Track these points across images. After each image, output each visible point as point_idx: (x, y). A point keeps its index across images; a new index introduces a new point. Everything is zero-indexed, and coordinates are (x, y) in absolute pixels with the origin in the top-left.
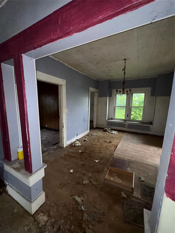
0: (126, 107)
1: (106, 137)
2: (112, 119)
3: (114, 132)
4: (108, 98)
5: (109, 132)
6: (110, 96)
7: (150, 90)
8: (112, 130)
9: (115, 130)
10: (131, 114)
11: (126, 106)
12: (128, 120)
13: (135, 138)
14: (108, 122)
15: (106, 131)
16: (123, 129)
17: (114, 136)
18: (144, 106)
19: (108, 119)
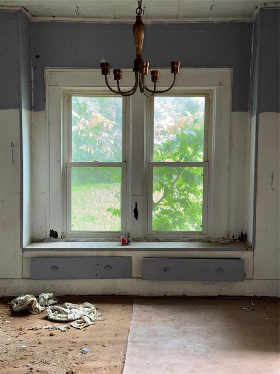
0: (124, 164)
1: (39, 351)
2: (54, 235)
3: (76, 311)
4: (25, 113)
5: (47, 318)
6: (37, 104)
7: (228, 82)
8: (62, 299)
9: (78, 299)
10: (149, 205)
11: (125, 161)
12: (140, 235)
13: (189, 328)
14: (33, 260)
15: (26, 312)
16: (123, 285)
17: (82, 336)
18: (207, 160)
19: (33, 241)
